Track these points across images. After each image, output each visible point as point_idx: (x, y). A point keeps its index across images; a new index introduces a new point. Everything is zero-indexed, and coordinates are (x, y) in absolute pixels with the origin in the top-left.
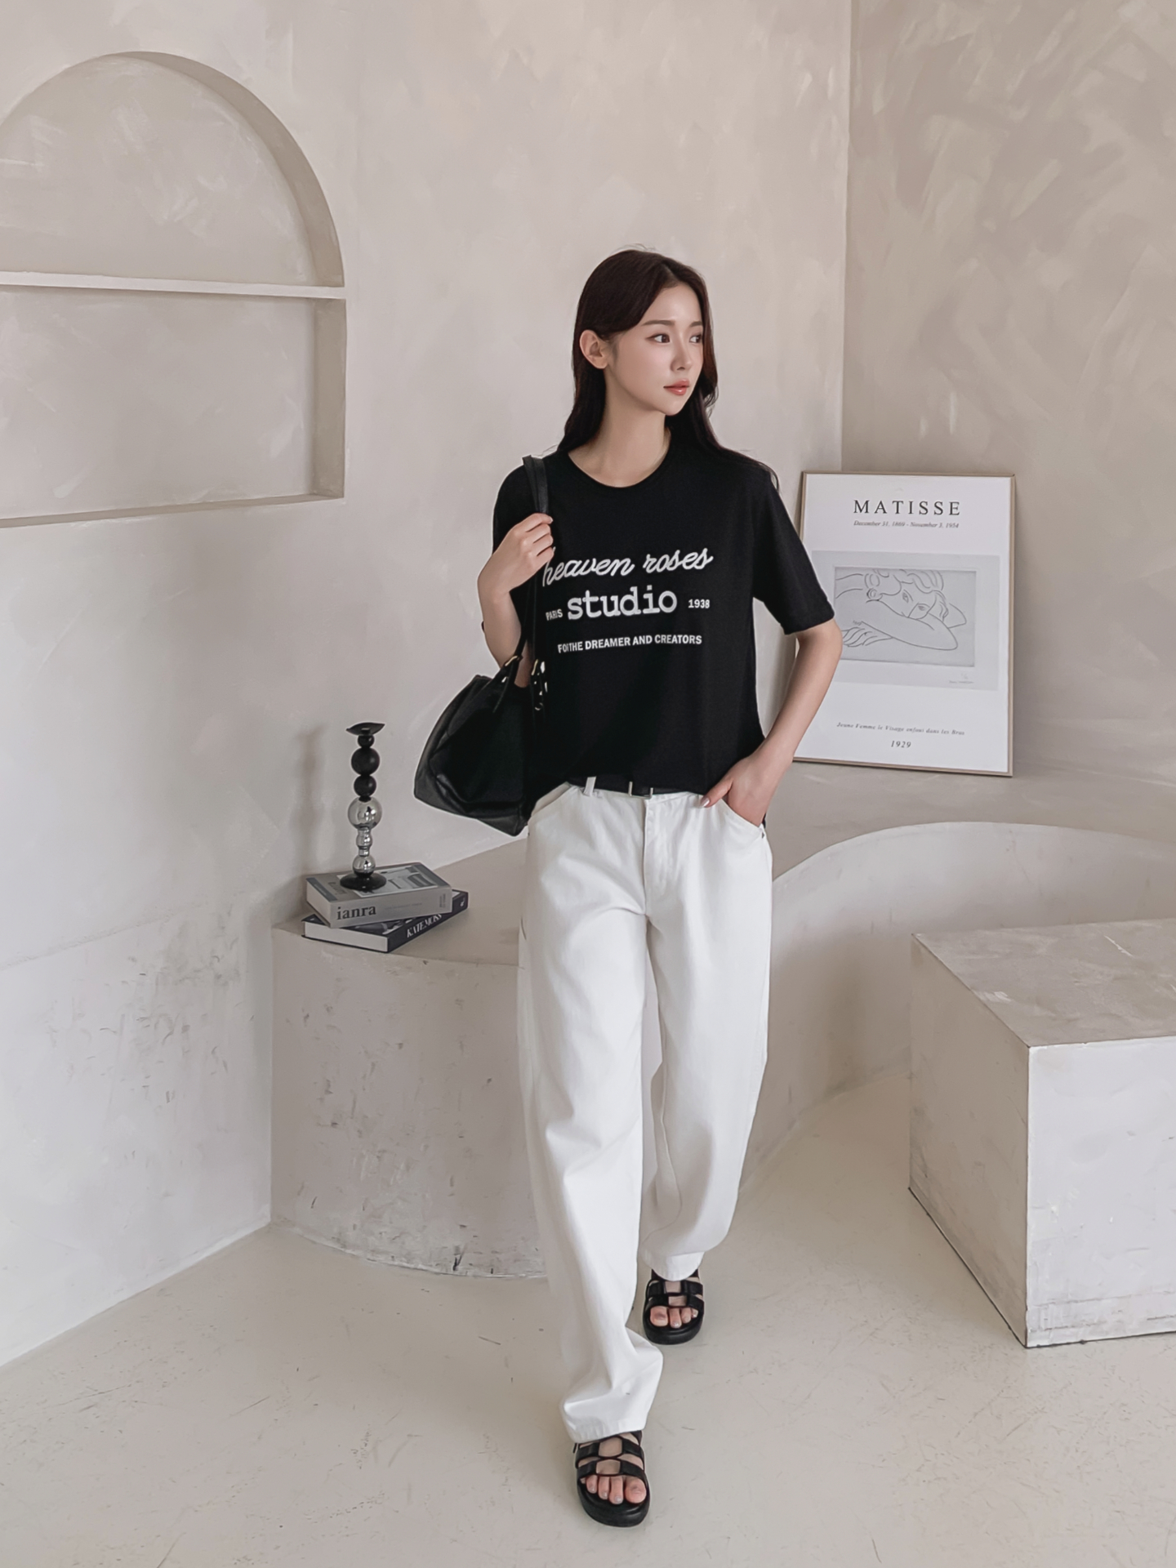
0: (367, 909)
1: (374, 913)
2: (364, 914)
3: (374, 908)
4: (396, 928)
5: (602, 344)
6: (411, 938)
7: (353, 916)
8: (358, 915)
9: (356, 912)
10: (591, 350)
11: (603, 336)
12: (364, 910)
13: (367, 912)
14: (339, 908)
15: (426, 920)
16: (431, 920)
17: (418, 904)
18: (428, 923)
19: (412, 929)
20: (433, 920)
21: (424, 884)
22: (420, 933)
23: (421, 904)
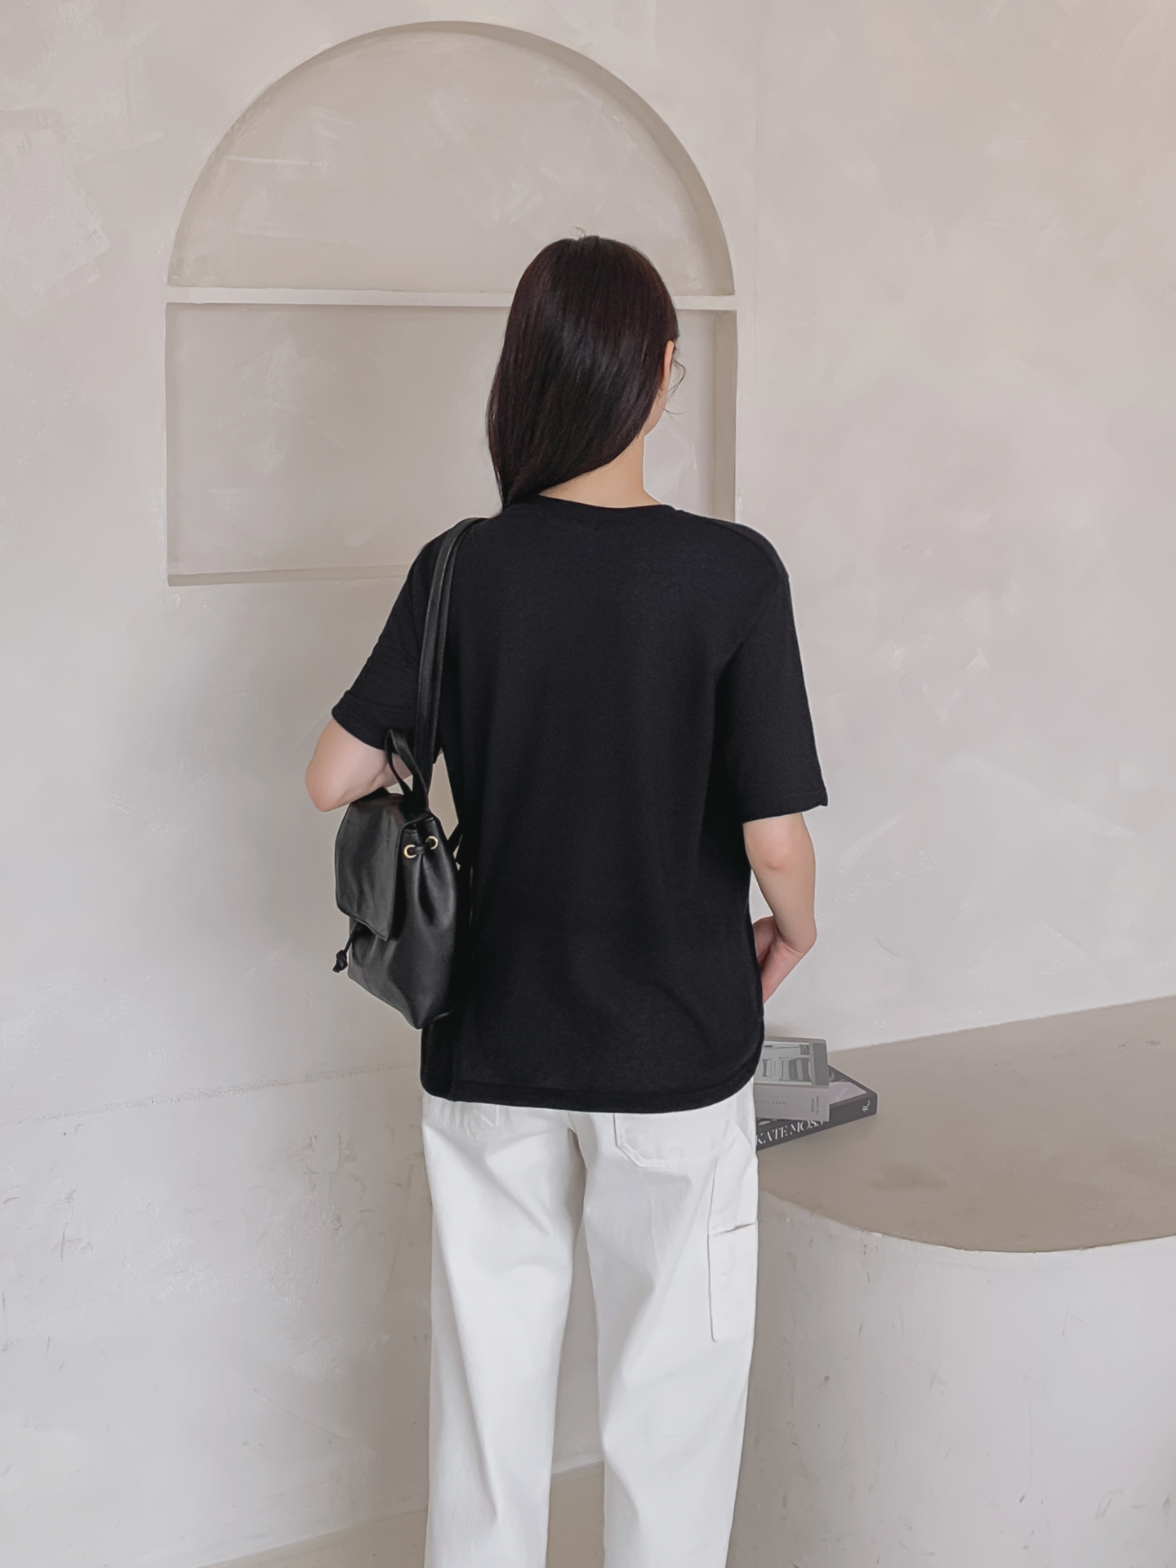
15: (792, 1126)
16: (800, 1127)
17: (780, 1103)
18: (794, 1129)
19: (768, 1133)
20: (803, 1127)
21: (800, 1076)
22: (780, 1141)
23: (784, 1103)
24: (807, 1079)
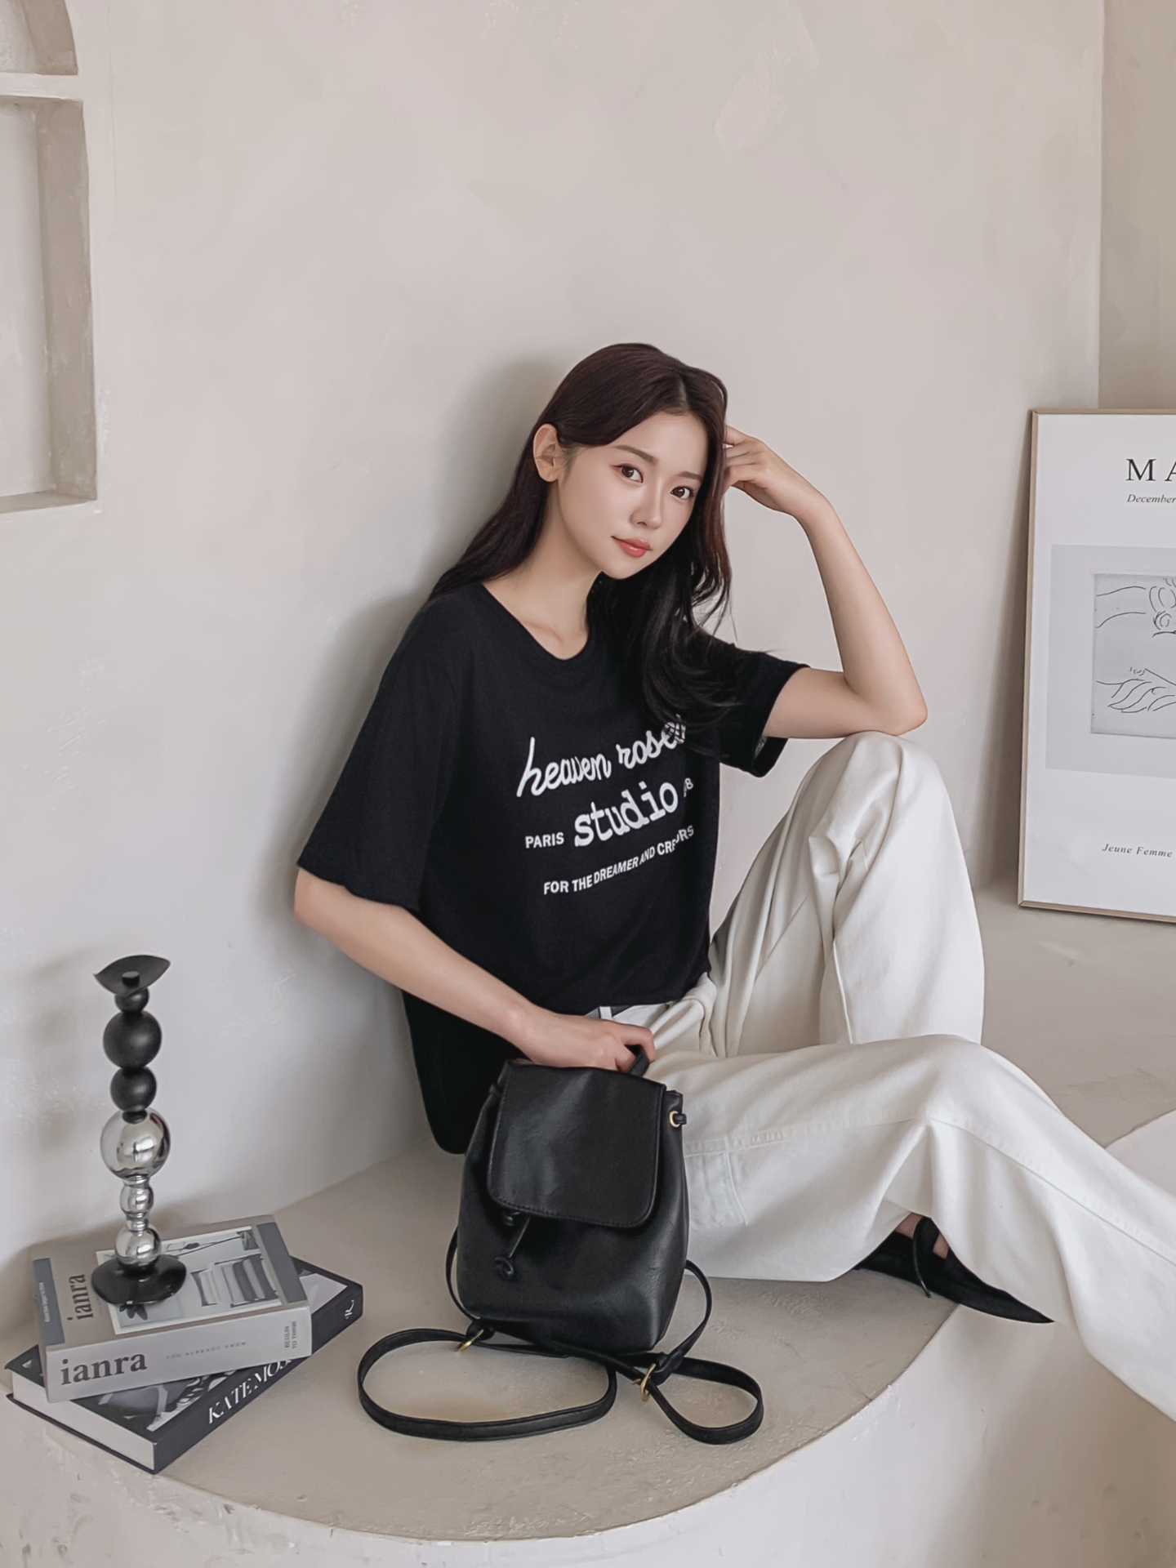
0: (126, 1359)
1: (143, 1367)
2: (119, 1371)
3: (142, 1357)
4: (184, 1403)
5: (559, 451)
6: (218, 1423)
7: (97, 1375)
8: (108, 1373)
9: (102, 1368)
10: (544, 452)
11: (562, 439)
12: (119, 1362)
13: (126, 1366)
14: (65, 1361)
15: (257, 1375)
16: (268, 1373)
17: (238, 1345)
18: (260, 1380)
19: (226, 1399)
20: (271, 1373)
21: (260, 1293)
22: (244, 1402)
23: (244, 1344)
24: (270, 1295)
